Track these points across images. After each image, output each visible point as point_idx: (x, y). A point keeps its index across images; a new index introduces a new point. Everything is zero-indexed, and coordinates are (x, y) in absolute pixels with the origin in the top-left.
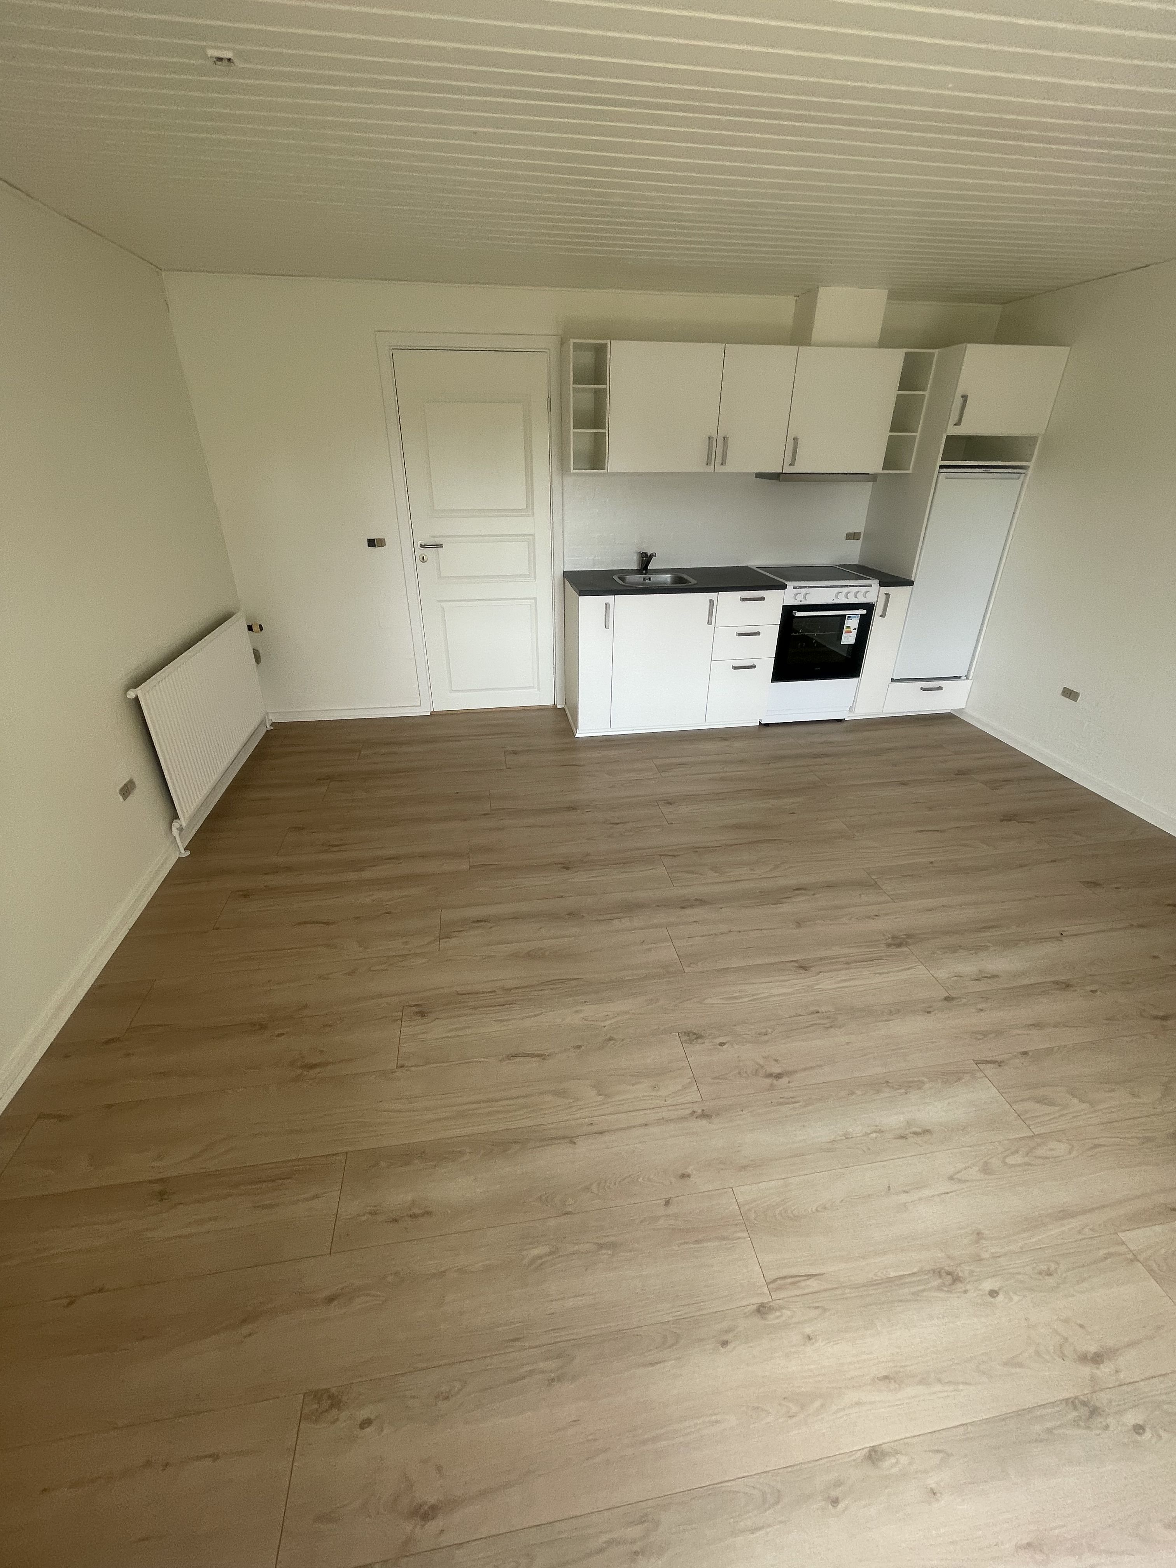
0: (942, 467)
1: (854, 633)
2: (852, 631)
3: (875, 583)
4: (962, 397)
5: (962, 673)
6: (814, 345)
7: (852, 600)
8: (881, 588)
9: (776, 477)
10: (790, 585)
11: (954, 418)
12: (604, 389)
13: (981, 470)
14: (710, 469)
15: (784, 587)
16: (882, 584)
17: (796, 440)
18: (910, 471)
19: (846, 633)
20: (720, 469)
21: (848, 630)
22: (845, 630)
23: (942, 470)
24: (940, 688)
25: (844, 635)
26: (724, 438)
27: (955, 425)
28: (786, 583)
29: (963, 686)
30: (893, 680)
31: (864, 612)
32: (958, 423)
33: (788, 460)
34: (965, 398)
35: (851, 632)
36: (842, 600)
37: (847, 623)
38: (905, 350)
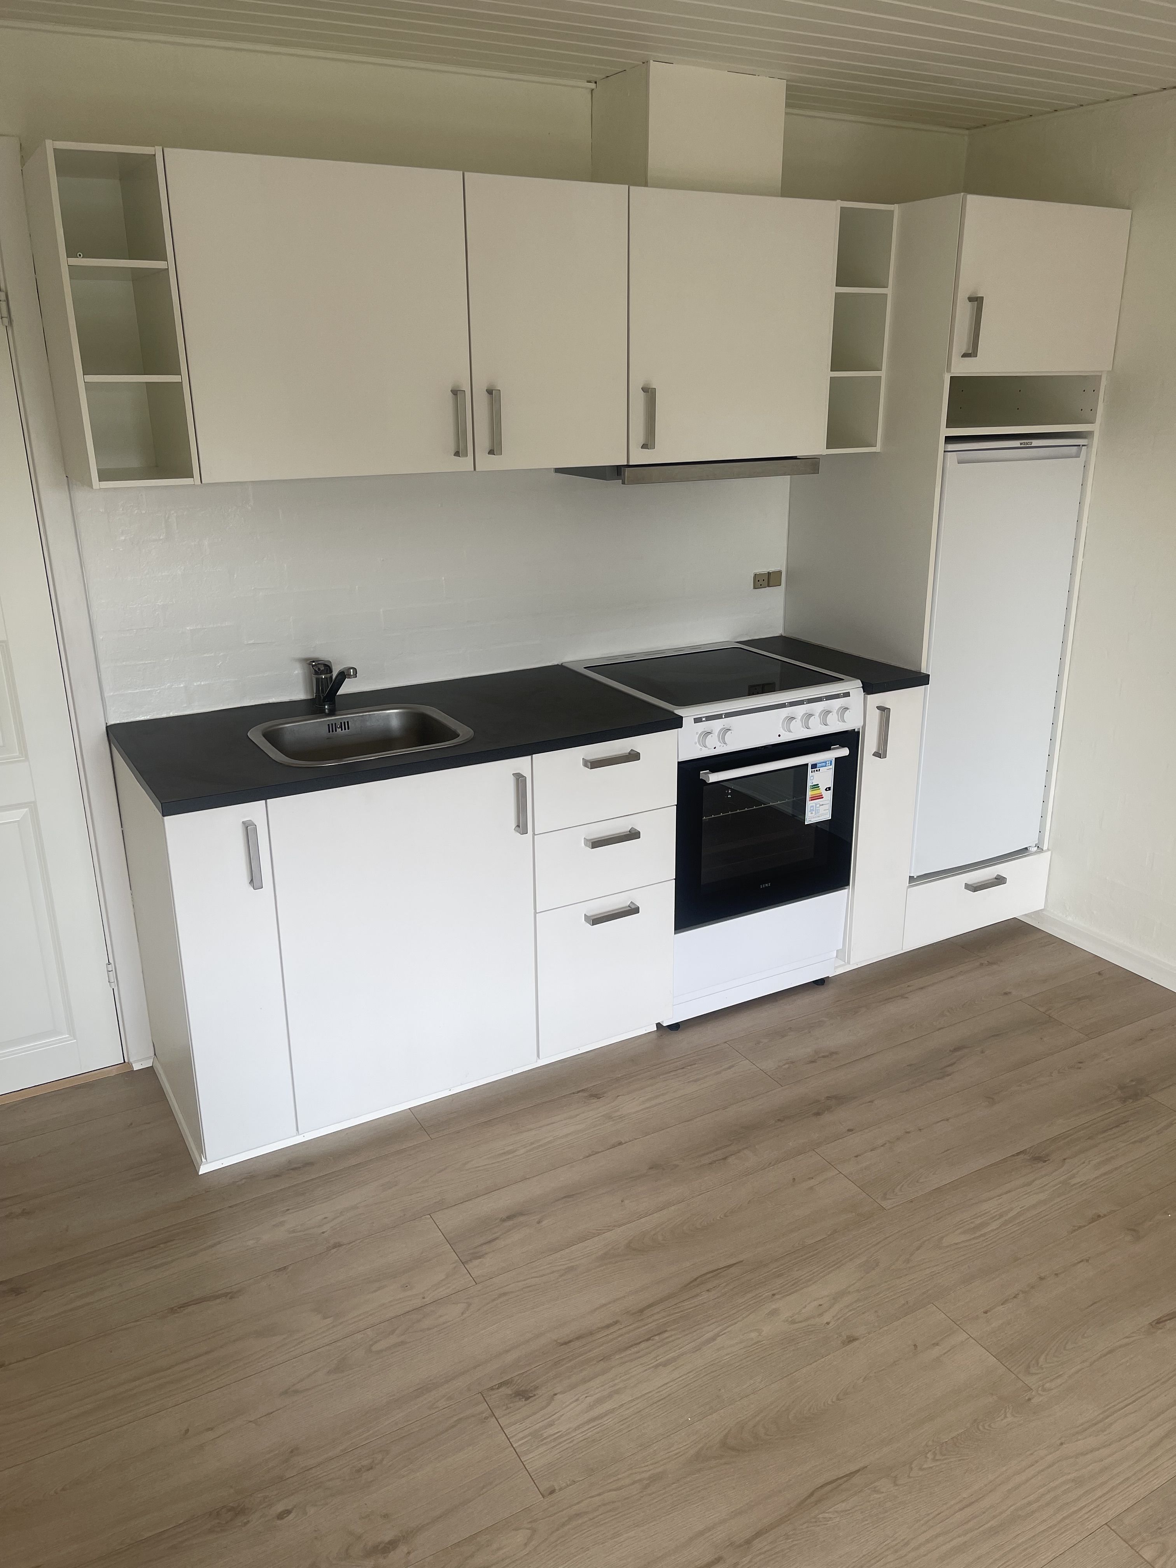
0: (949, 439)
1: (828, 796)
2: (825, 793)
3: (854, 686)
4: (971, 299)
5: (1029, 841)
6: (656, 186)
7: (817, 729)
8: (869, 697)
9: (617, 472)
10: (688, 714)
11: (961, 343)
12: (159, 271)
13: (1016, 443)
14: (464, 464)
15: (676, 723)
16: (869, 689)
17: (649, 392)
18: (877, 449)
19: (813, 799)
20: (487, 463)
21: (816, 792)
22: (810, 793)
23: (951, 447)
24: (1000, 880)
25: (809, 804)
26: (490, 392)
27: (965, 355)
28: (680, 712)
29: (1036, 865)
30: (911, 879)
31: (845, 752)
32: (971, 353)
33: (638, 435)
34: (977, 301)
35: (820, 797)
36: (799, 733)
37: (813, 778)
38: (837, 205)
